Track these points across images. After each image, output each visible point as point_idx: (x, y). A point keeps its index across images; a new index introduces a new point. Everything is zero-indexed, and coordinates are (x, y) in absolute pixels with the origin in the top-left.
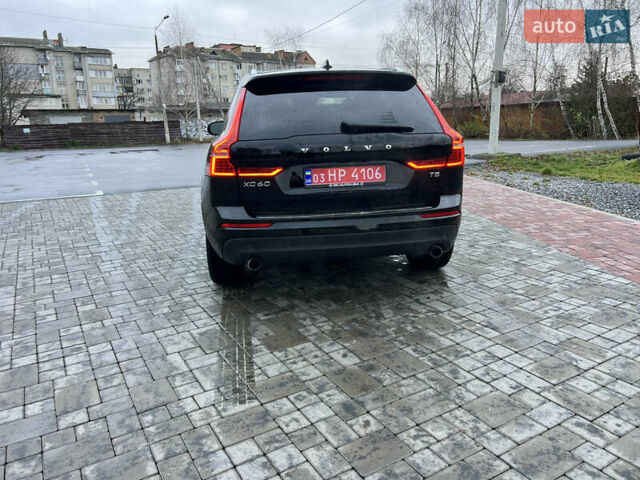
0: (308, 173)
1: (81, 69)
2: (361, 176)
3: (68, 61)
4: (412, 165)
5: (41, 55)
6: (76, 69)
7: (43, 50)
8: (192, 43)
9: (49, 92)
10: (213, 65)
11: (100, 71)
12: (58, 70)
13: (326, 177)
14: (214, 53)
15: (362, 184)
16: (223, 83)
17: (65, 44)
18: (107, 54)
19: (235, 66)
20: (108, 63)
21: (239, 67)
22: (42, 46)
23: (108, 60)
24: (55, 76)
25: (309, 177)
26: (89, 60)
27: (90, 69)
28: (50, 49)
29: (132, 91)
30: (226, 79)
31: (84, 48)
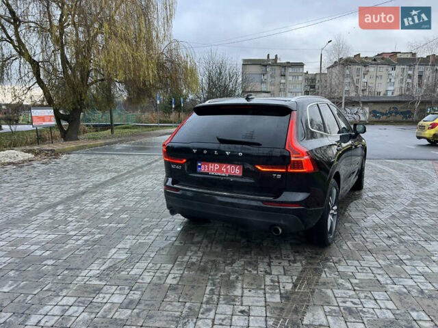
0: (199, 164)
1: (285, 76)
2: (227, 170)
3: (278, 71)
4: (259, 168)
5: (264, 68)
6: (282, 76)
7: (265, 66)
8: (359, 55)
9: (265, 90)
10: (372, 69)
11: (295, 76)
12: (272, 76)
13: (208, 167)
14: (375, 60)
15: (227, 175)
16: (379, 81)
17: (278, 61)
18: (301, 65)
19: (390, 69)
20: (301, 71)
21: (394, 69)
22: (265, 63)
23: (301, 69)
24: (269, 80)
25: (200, 166)
26: (290, 70)
27: (290, 75)
28: (269, 65)
29: (314, 88)
30: (381, 78)
31: (288, 63)
